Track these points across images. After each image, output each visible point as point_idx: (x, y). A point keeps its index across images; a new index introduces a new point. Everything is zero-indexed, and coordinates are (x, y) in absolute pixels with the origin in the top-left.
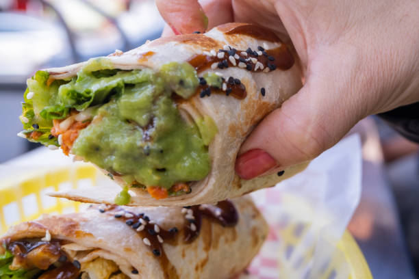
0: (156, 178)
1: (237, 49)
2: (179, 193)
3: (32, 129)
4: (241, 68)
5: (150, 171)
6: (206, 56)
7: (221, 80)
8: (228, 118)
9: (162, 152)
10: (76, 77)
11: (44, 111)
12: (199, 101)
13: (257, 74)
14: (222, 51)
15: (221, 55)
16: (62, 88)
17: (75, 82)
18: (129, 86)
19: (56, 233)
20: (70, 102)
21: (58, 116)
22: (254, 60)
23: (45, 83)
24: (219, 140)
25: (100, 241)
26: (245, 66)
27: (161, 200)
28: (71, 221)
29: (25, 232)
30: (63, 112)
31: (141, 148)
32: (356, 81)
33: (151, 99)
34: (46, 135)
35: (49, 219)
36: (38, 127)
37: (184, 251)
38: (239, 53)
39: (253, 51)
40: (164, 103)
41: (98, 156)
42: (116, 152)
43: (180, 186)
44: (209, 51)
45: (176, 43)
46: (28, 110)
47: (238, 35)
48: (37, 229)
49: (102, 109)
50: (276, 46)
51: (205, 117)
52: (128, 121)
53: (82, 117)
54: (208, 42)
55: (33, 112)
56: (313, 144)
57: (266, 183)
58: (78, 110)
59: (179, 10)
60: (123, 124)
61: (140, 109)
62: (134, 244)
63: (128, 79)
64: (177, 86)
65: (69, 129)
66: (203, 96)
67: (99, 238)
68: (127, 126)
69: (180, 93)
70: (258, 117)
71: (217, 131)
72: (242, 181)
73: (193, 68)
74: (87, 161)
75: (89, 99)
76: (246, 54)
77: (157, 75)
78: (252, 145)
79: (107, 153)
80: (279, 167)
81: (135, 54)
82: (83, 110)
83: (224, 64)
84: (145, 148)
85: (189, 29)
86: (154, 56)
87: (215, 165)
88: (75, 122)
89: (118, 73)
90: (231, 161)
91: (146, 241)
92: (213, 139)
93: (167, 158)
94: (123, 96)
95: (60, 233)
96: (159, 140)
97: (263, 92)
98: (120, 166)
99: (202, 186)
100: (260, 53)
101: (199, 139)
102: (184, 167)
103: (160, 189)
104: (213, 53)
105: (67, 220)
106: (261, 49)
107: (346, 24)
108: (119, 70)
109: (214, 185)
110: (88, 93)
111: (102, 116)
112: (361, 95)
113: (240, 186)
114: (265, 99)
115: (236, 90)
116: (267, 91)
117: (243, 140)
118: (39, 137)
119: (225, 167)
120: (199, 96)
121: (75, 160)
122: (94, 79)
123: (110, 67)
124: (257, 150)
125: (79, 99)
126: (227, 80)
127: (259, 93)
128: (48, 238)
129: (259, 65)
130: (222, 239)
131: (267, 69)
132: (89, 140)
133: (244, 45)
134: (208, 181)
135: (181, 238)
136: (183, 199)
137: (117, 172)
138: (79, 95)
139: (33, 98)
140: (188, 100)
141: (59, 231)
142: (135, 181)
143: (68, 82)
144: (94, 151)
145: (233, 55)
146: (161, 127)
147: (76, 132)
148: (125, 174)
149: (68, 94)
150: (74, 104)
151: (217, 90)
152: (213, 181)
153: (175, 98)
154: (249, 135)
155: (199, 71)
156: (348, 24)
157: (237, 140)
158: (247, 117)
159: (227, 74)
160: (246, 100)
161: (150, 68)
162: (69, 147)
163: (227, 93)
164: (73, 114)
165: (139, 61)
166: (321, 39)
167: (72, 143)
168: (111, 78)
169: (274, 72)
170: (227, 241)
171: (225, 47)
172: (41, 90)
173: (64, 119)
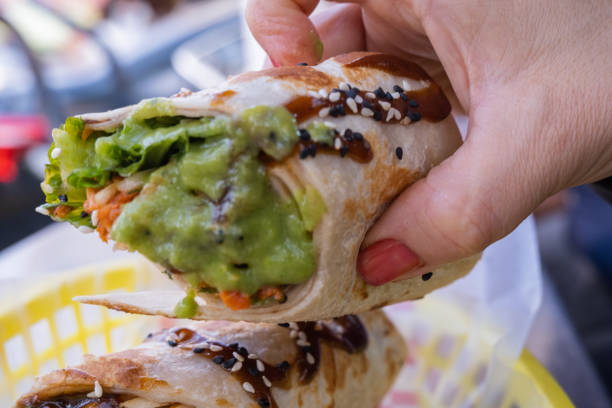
0: (232, 278)
1: (361, 88)
2: (267, 302)
3: (58, 202)
4: (366, 117)
5: (223, 268)
6: (311, 98)
7: (333, 134)
8: (342, 191)
9: (241, 238)
10: (121, 127)
11: (73, 175)
12: (299, 165)
13: (390, 127)
14: (336, 91)
15: (335, 97)
16: (100, 143)
17: (119, 135)
18: (197, 141)
19: (110, 384)
20: (111, 163)
21: (94, 182)
22: (385, 105)
23: (79, 136)
24: (328, 223)
25: (180, 392)
26: (372, 114)
27: (241, 311)
28: (131, 363)
29: (60, 386)
30: (99, 177)
31: (210, 232)
32: (542, 136)
33: (227, 161)
34: (77, 212)
35: (95, 363)
36: (66, 200)
37: (300, 396)
38: (362, 94)
39: (385, 91)
40: (247, 166)
41: (148, 243)
42: (174, 238)
43: (269, 292)
44: (317, 91)
45: (269, 78)
46: (53, 174)
47: (364, 69)
48: (79, 380)
49: (156, 175)
50: (423, 85)
51: (308, 188)
52: (194, 192)
53: (128, 185)
54: (317, 78)
55: (60, 178)
56: (473, 232)
57: (407, 293)
58: (122, 175)
59: (279, 33)
60: (187, 197)
61: (212, 175)
62: (231, 393)
63: (195, 130)
64: (266, 141)
65: (108, 202)
66: (304, 156)
67: (177, 388)
68: (193, 200)
69: (269, 152)
70: (391, 191)
71: (326, 210)
72: (369, 289)
73: (290, 115)
74: (133, 250)
75: (138, 159)
76: (373, 96)
77: (237, 125)
78: (383, 232)
79: (162, 239)
80: (423, 266)
81: (208, 95)
82: (129, 174)
83: (339, 110)
84: (216, 232)
85: (292, 59)
86: (234, 98)
87: (323, 261)
88: (118, 193)
89: (182, 122)
90: (349, 256)
91: (248, 387)
92: (319, 222)
93: (250, 249)
94: (187, 155)
95: (117, 384)
96: (239, 221)
97: (399, 153)
98: (180, 259)
99: (303, 293)
100: (396, 95)
101: (298, 221)
102: (276, 263)
103: (238, 294)
104: (322, 93)
105: (124, 362)
106: (398, 89)
107: (530, 51)
108: (183, 117)
109: (322, 291)
110: (138, 150)
111: (157, 184)
112: (549, 160)
113: (365, 296)
114: (403, 164)
115: (356, 148)
116: (406, 152)
117: (368, 227)
118: (67, 213)
119: (339, 265)
120: (298, 156)
121: (116, 248)
122: (147, 130)
123: (171, 113)
124: (390, 240)
125: (124, 159)
126: (342, 133)
127: (392, 154)
128: (98, 392)
129: (393, 113)
130: (349, 371)
131: (407, 120)
132: (135, 218)
133: (374, 84)
134: (313, 285)
135: (295, 376)
136: (275, 312)
137: (176, 268)
138: (125, 153)
139: (60, 156)
140: (282, 162)
141: (113, 380)
142: (204, 283)
143: (110, 134)
144: (142, 236)
145: (354, 98)
146: (240, 201)
147: (118, 208)
148: (189, 271)
149: (109, 152)
150: (117, 166)
151: (326, 148)
152: (319, 285)
153: (264, 159)
154: (378, 219)
155: (300, 119)
156: (533, 52)
157: (359, 224)
158: (373, 191)
159: (343, 125)
160: (372, 165)
161: (228, 114)
162: (108, 229)
163: (343, 153)
164: (115, 181)
165: (212, 104)
166: (492, 74)
167: (111, 223)
168: (171, 128)
169: (418, 124)
170: (355, 374)
171: (342, 86)
172: (72, 146)
173: (102, 188)
